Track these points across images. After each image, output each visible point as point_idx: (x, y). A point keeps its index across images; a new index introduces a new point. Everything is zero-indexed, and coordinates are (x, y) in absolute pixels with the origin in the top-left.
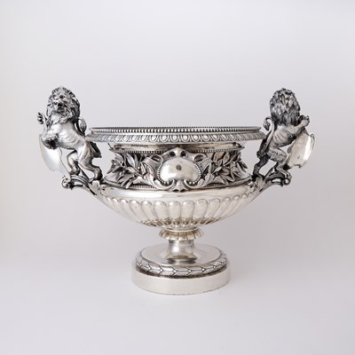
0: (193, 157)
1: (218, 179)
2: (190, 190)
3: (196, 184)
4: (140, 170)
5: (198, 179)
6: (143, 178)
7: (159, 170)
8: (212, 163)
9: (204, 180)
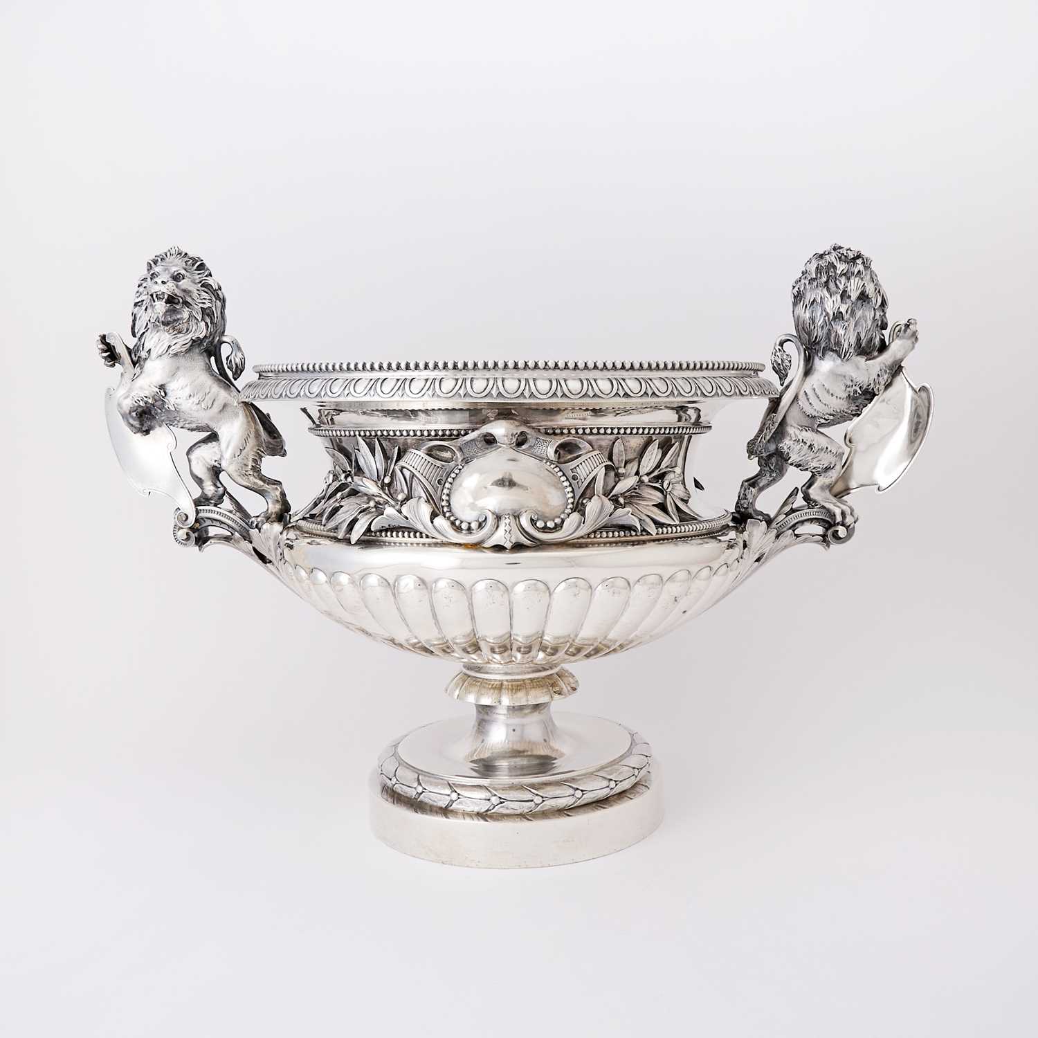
0: (550, 445)
1: (625, 515)
2: (539, 545)
3: (558, 527)
5: (563, 513)
6: (400, 512)
7: (448, 489)
8: (607, 467)
9: (583, 515)
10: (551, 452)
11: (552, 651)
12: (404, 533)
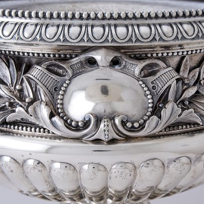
0: (137, 68)
1: (190, 115)
2: (128, 139)
3: (142, 126)
4: (21, 91)
5: (146, 115)
6: (27, 111)
7: (62, 95)
8: (178, 80)
9: (160, 117)
10: (137, 72)
11: (136, 198)
12: (31, 128)
